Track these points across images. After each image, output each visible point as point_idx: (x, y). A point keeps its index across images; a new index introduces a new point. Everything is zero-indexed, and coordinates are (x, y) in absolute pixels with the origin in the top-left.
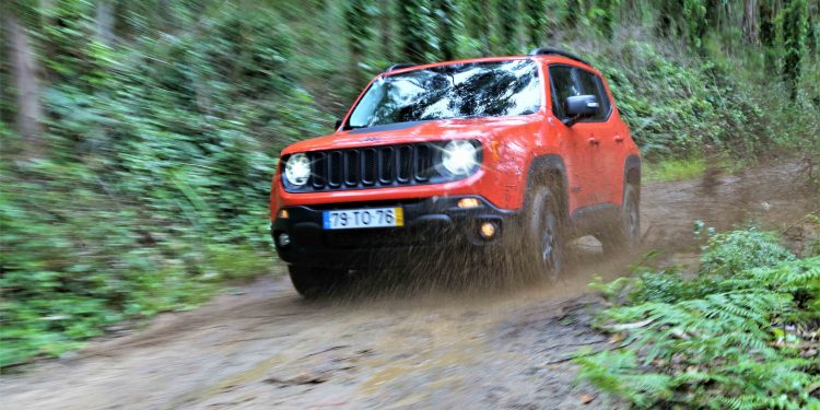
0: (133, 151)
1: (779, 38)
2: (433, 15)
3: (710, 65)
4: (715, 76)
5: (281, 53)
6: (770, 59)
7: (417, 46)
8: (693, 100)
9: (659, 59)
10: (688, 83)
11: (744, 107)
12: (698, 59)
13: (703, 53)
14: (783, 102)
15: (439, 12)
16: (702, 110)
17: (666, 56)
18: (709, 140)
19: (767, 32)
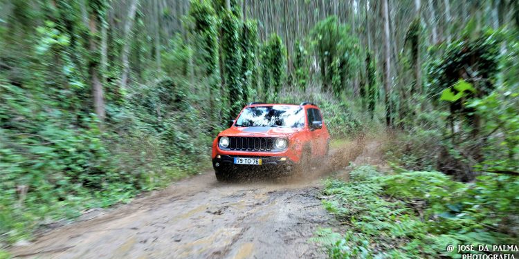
0: (134, 129)
1: (367, 95)
2: (240, 80)
3: (342, 104)
4: (344, 108)
5: (185, 93)
6: (364, 103)
7: (235, 92)
8: (336, 117)
9: (323, 100)
10: (334, 110)
11: (355, 121)
12: (337, 102)
13: (339, 99)
14: (369, 120)
15: (243, 79)
16: (340, 121)
17: (326, 99)
18: (341, 133)
19: (362, 92)
